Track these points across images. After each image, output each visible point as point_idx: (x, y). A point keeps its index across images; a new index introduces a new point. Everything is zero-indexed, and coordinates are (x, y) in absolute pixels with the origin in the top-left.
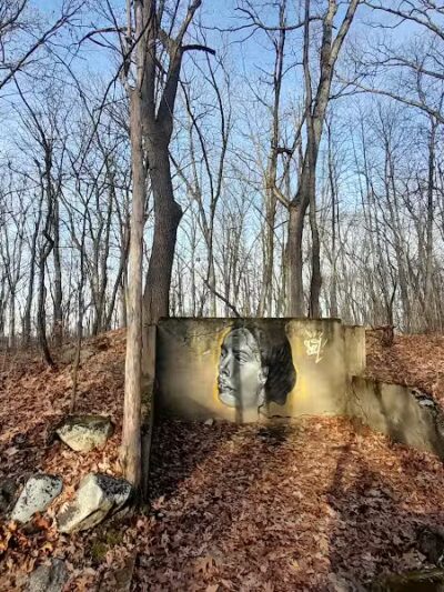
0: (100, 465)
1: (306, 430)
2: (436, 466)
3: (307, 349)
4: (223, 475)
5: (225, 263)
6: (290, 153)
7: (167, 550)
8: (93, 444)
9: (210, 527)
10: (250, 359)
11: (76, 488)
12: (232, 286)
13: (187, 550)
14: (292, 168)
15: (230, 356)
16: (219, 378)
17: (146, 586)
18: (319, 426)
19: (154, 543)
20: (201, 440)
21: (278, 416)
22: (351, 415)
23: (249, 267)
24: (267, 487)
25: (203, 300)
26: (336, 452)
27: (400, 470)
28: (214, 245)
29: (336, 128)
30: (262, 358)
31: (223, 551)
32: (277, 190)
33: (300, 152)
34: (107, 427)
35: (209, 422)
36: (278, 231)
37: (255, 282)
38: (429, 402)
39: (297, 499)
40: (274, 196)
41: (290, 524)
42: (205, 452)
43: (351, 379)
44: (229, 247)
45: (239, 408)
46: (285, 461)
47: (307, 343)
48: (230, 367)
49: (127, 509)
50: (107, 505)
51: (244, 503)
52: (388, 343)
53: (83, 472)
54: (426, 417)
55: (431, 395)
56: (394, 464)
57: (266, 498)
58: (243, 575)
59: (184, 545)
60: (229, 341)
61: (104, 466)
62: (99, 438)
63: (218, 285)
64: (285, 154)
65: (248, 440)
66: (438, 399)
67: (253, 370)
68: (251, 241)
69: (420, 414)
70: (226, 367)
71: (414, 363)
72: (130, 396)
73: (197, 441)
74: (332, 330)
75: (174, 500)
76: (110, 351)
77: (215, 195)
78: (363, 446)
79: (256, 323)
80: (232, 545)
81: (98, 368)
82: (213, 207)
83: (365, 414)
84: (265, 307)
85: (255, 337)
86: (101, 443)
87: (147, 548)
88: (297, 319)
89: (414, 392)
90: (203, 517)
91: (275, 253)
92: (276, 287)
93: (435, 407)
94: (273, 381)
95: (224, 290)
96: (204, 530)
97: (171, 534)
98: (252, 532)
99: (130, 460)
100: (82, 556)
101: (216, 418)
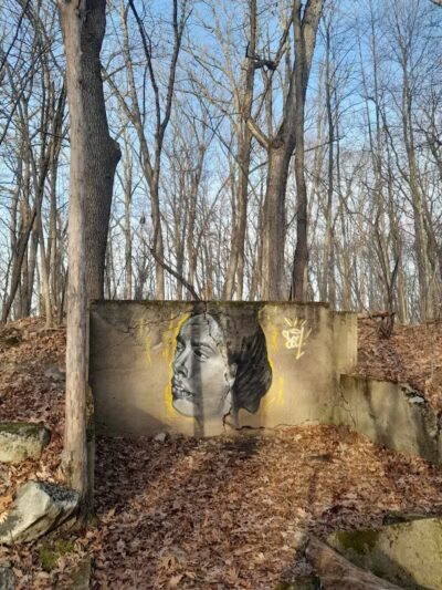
0: (39, 474)
1: (283, 442)
2: (422, 469)
3: (285, 340)
4: (182, 491)
5: (177, 222)
6: (272, 66)
7: (124, 555)
8: (26, 453)
9: (170, 533)
10: (214, 353)
11: (14, 498)
12: (186, 255)
13: (146, 554)
14: (275, 84)
15: (189, 350)
16: (174, 378)
17: (105, 583)
18: (298, 437)
19: (109, 549)
20: (151, 457)
21: (249, 427)
22: (337, 422)
23: (212, 227)
24: (233, 497)
25: (143, 277)
26: (314, 461)
27: (382, 474)
28: (161, 193)
29: (338, 32)
30: (229, 354)
31: (186, 551)
32: (254, 122)
33: (288, 61)
34: (42, 433)
35: (161, 437)
36: (255, 177)
37: (219, 251)
38: (420, 400)
39: (267, 506)
40: (248, 131)
41: (257, 526)
42: (158, 469)
43: (339, 377)
44: (184, 198)
45: (199, 418)
46: (255, 472)
47: (286, 333)
48: (188, 365)
49: (74, 520)
50: (55, 512)
51: (207, 512)
52: (385, 334)
53: (18, 482)
54: (415, 416)
55: (423, 392)
56: (377, 469)
57: (233, 507)
58: (208, 568)
59: (143, 549)
60: (186, 332)
61: (44, 474)
62: (32, 446)
63: (166, 253)
64: (266, 68)
65: (211, 455)
66: (430, 395)
67: (217, 369)
68: (214, 190)
69: (410, 414)
70: (183, 364)
71: (412, 357)
72: (73, 393)
73: (147, 458)
74: (318, 318)
75: (125, 514)
76: (23, 346)
77: (163, 117)
78: (347, 454)
79: (221, 308)
80: (195, 546)
81: (11, 368)
82: (160, 137)
83: (354, 421)
84: (234, 288)
85: (220, 325)
86: (35, 452)
87: (102, 553)
88: (273, 303)
89: (404, 389)
90: (161, 527)
91: (249, 208)
92: (249, 258)
93: (424, 405)
94: (243, 381)
95: (174, 262)
96: (163, 537)
97: (126, 541)
98: (217, 534)
99: (75, 466)
100: (30, 563)
101: (170, 432)
